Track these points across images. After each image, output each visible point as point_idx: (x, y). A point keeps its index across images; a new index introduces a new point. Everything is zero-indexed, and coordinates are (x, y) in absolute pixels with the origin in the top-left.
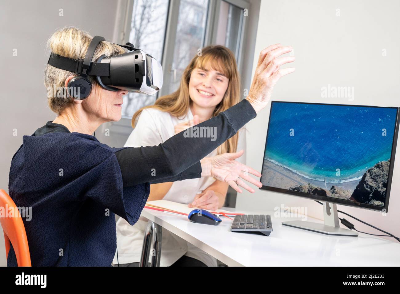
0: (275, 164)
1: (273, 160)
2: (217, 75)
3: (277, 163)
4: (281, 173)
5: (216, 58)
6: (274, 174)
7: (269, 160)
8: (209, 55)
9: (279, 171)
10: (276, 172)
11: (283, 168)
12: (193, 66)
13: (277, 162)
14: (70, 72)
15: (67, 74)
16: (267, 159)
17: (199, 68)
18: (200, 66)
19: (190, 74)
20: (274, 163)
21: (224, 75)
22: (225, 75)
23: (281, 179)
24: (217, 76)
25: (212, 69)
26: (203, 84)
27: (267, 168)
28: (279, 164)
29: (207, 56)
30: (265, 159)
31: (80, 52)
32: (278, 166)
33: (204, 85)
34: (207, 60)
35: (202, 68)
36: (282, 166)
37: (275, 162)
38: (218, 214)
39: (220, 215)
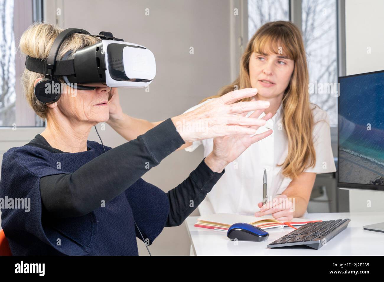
0: (351, 154)
1: (349, 149)
2: (278, 58)
3: (353, 153)
4: (359, 165)
5: (274, 39)
6: (352, 166)
7: (344, 150)
8: (266, 37)
9: (356, 162)
10: (354, 164)
11: (360, 158)
12: (250, 49)
13: (353, 151)
14: (40, 74)
15: (37, 76)
16: (342, 149)
17: (257, 53)
18: (257, 50)
19: (248, 59)
20: (349, 153)
21: (287, 58)
22: (289, 57)
23: (359, 172)
24: (278, 60)
25: (271, 52)
26: (264, 71)
27: (344, 161)
28: (355, 154)
29: (264, 38)
30: (340, 149)
31: (45, 50)
32: (354, 156)
33: (265, 73)
34: (265, 42)
35: (260, 52)
36: (358, 155)
37: (351, 151)
38: (282, 224)
39: (285, 225)
